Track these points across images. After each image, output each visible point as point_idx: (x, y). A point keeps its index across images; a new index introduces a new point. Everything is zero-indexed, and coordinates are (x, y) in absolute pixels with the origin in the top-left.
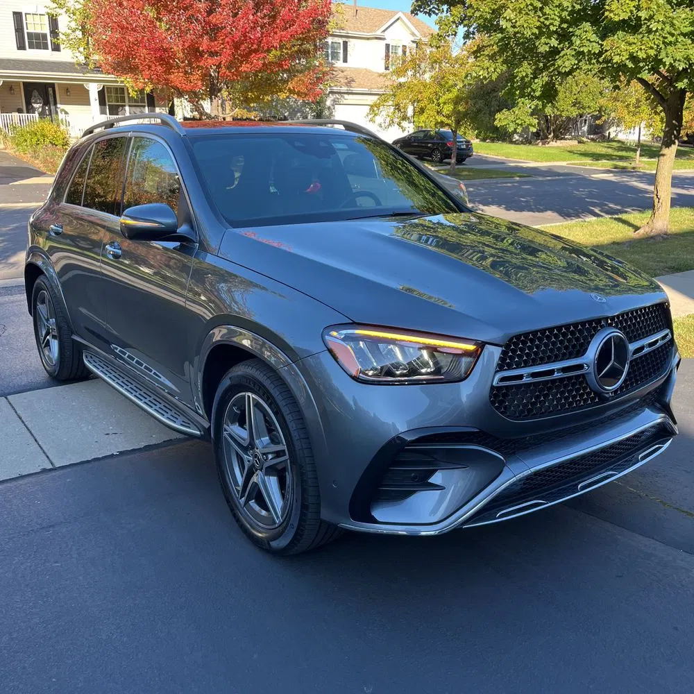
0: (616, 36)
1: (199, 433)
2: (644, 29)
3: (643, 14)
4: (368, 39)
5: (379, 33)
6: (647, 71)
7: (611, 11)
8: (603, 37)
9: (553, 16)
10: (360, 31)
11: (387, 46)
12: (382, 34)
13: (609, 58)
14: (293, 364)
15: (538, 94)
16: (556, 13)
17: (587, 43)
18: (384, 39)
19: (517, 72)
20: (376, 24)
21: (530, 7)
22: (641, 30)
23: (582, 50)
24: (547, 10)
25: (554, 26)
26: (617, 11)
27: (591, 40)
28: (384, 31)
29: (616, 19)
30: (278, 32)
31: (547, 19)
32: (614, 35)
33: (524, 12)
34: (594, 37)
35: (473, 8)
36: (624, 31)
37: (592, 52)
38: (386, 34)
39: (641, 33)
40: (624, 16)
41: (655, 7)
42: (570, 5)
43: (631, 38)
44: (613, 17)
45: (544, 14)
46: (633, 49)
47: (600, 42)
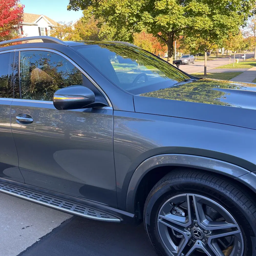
0: (159, 16)
1: (119, 220)
2: (170, 13)
3: (170, 7)
4: (31, 25)
5: (35, 23)
6: (171, 29)
7: (157, 6)
8: (154, 16)
9: (134, 9)
10: (27, 22)
11: (39, 28)
12: (36, 23)
13: (159, 24)
14: (252, 173)
15: (128, 39)
16: (135, 7)
17: (148, 19)
18: (37, 25)
19: (121, 31)
20: (33, 20)
21: (126, 5)
22: (169, 13)
23: (147, 21)
24: (132, 6)
25: (135, 12)
26: (160, 6)
27: (150, 18)
28: (37, 22)
29: (160, 9)
30: (2, 20)
31: (133, 10)
32: (158, 15)
33: (124, 7)
34: (150, 17)
35: (102, 6)
36: (161, 14)
37: (151, 22)
38: (38, 23)
39: (169, 14)
40: (163, 8)
41: (174, 4)
42: (141, 4)
43: (166, 16)
44: (159, 8)
45: (131, 8)
46: (168, 20)
47: (153, 18)
